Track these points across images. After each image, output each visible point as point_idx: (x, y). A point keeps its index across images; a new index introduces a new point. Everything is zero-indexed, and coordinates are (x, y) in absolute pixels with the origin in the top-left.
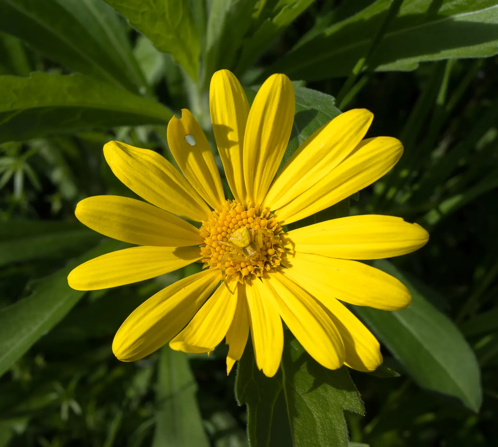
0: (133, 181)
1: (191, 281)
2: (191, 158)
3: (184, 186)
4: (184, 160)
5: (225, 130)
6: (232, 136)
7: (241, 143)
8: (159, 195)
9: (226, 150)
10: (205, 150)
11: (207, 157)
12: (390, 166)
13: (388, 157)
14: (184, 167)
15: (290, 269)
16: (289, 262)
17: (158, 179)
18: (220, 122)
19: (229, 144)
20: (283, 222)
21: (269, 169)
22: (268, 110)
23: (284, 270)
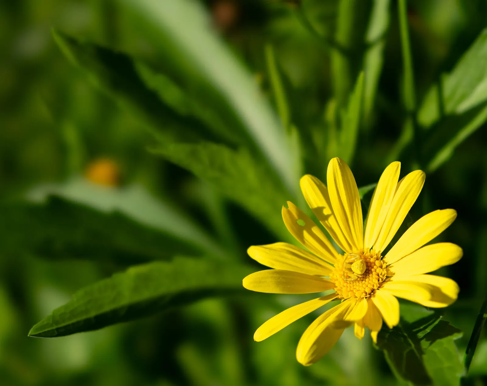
0: (274, 262)
1: (336, 310)
2: (306, 234)
3: (309, 256)
4: (302, 237)
5: (320, 210)
6: (326, 212)
7: (333, 213)
8: (295, 266)
9: (326, 222)
10: (313, 226)
11: (315, 230)
12: (421, 185)
13: (417, 180)
14: (304, 242)
15: (394, 276)
16: (392, 272)
17: (290, 256)
18: (315, 206)
19: (327, 217)
20: (380, 251)
21: (357, 222)
22: (337, 181)
23: (392, 279)
